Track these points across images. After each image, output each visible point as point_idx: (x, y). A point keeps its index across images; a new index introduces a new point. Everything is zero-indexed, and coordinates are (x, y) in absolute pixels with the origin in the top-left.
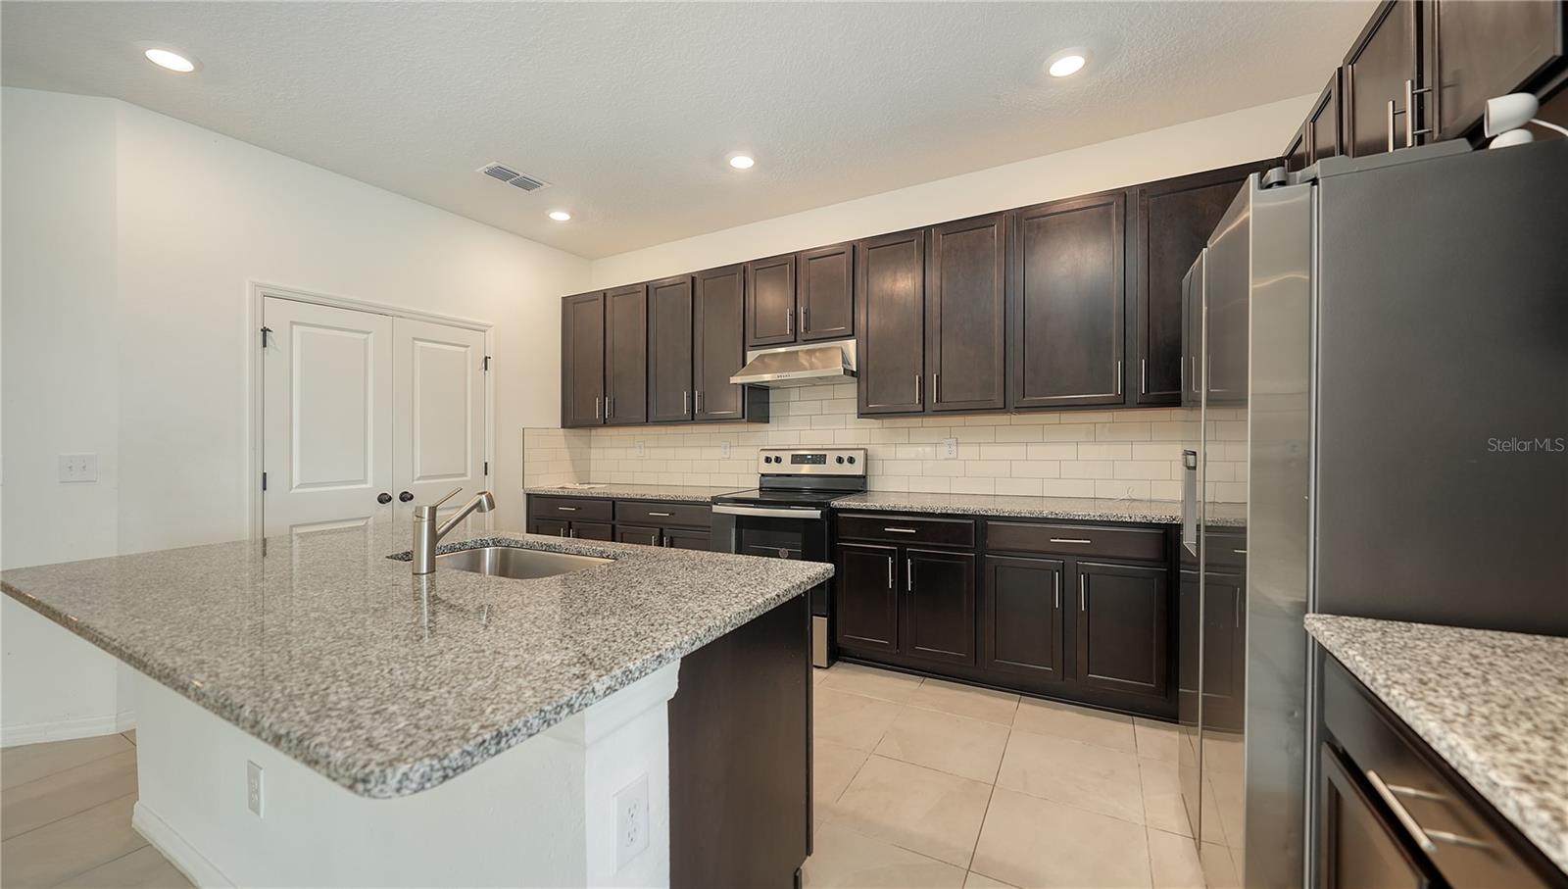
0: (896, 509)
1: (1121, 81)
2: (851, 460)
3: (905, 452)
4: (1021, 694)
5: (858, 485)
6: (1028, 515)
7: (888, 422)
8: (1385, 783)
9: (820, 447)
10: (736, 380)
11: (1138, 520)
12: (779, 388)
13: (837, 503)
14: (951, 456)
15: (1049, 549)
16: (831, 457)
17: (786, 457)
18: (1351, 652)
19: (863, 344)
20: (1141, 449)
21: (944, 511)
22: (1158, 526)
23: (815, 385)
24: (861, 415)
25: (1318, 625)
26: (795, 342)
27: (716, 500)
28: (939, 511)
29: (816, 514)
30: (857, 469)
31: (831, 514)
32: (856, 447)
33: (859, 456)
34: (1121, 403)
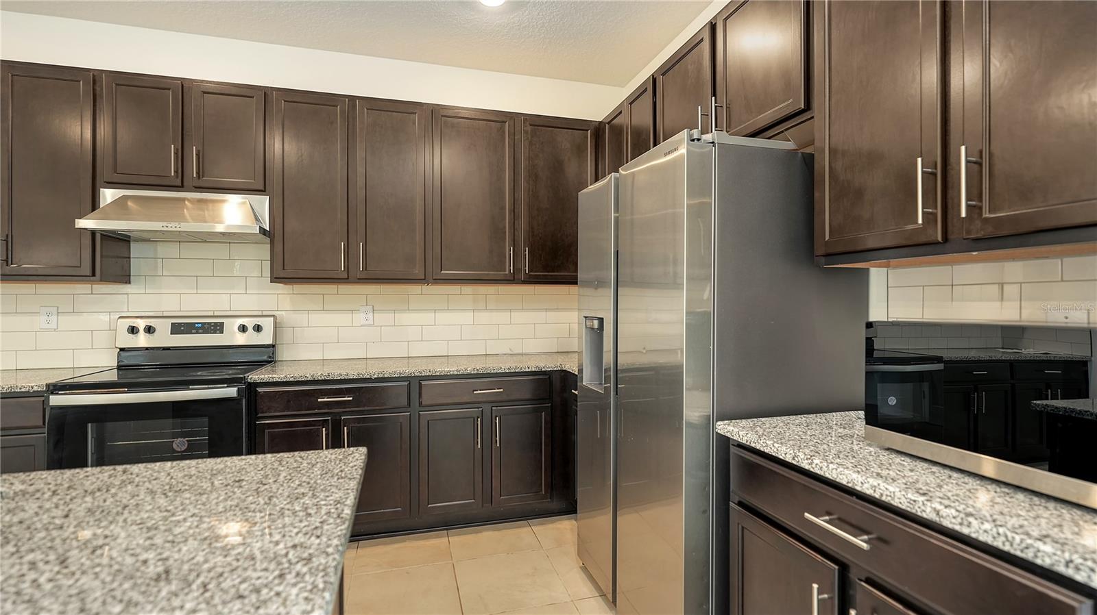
0: (330, 378)
1: (519, 29)
2: (258, 328)
3: (318, 319)
4: (447, 529)
5: (267, 356)
6: (456, 373)
7: (298, 288)
8: (817, 517)
9: (211, 314)
10: (83, 223)
11: (533, 370)
12: (148, 240)
13: (254, 377)
14: (367, 323)
15: (474, 400)
16: (232, 325)
17: (163, 327)
18: (769, 443)
19: (278, 201)
20: (518, 317)
21: (381, 376)
22: (545, 373)
23: (206, 241)
24: (275, 279)
25: (731, 428)
26: (181, 187)
27: (55, 388)
28: (376, 376)
29: (232, 392)
30: (266, 338)
31: (251, 390)
32: (260, 313)
33: (267, 324)
34: (513, 280)
